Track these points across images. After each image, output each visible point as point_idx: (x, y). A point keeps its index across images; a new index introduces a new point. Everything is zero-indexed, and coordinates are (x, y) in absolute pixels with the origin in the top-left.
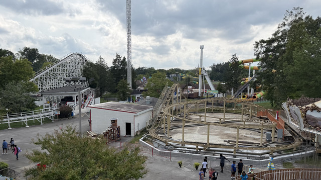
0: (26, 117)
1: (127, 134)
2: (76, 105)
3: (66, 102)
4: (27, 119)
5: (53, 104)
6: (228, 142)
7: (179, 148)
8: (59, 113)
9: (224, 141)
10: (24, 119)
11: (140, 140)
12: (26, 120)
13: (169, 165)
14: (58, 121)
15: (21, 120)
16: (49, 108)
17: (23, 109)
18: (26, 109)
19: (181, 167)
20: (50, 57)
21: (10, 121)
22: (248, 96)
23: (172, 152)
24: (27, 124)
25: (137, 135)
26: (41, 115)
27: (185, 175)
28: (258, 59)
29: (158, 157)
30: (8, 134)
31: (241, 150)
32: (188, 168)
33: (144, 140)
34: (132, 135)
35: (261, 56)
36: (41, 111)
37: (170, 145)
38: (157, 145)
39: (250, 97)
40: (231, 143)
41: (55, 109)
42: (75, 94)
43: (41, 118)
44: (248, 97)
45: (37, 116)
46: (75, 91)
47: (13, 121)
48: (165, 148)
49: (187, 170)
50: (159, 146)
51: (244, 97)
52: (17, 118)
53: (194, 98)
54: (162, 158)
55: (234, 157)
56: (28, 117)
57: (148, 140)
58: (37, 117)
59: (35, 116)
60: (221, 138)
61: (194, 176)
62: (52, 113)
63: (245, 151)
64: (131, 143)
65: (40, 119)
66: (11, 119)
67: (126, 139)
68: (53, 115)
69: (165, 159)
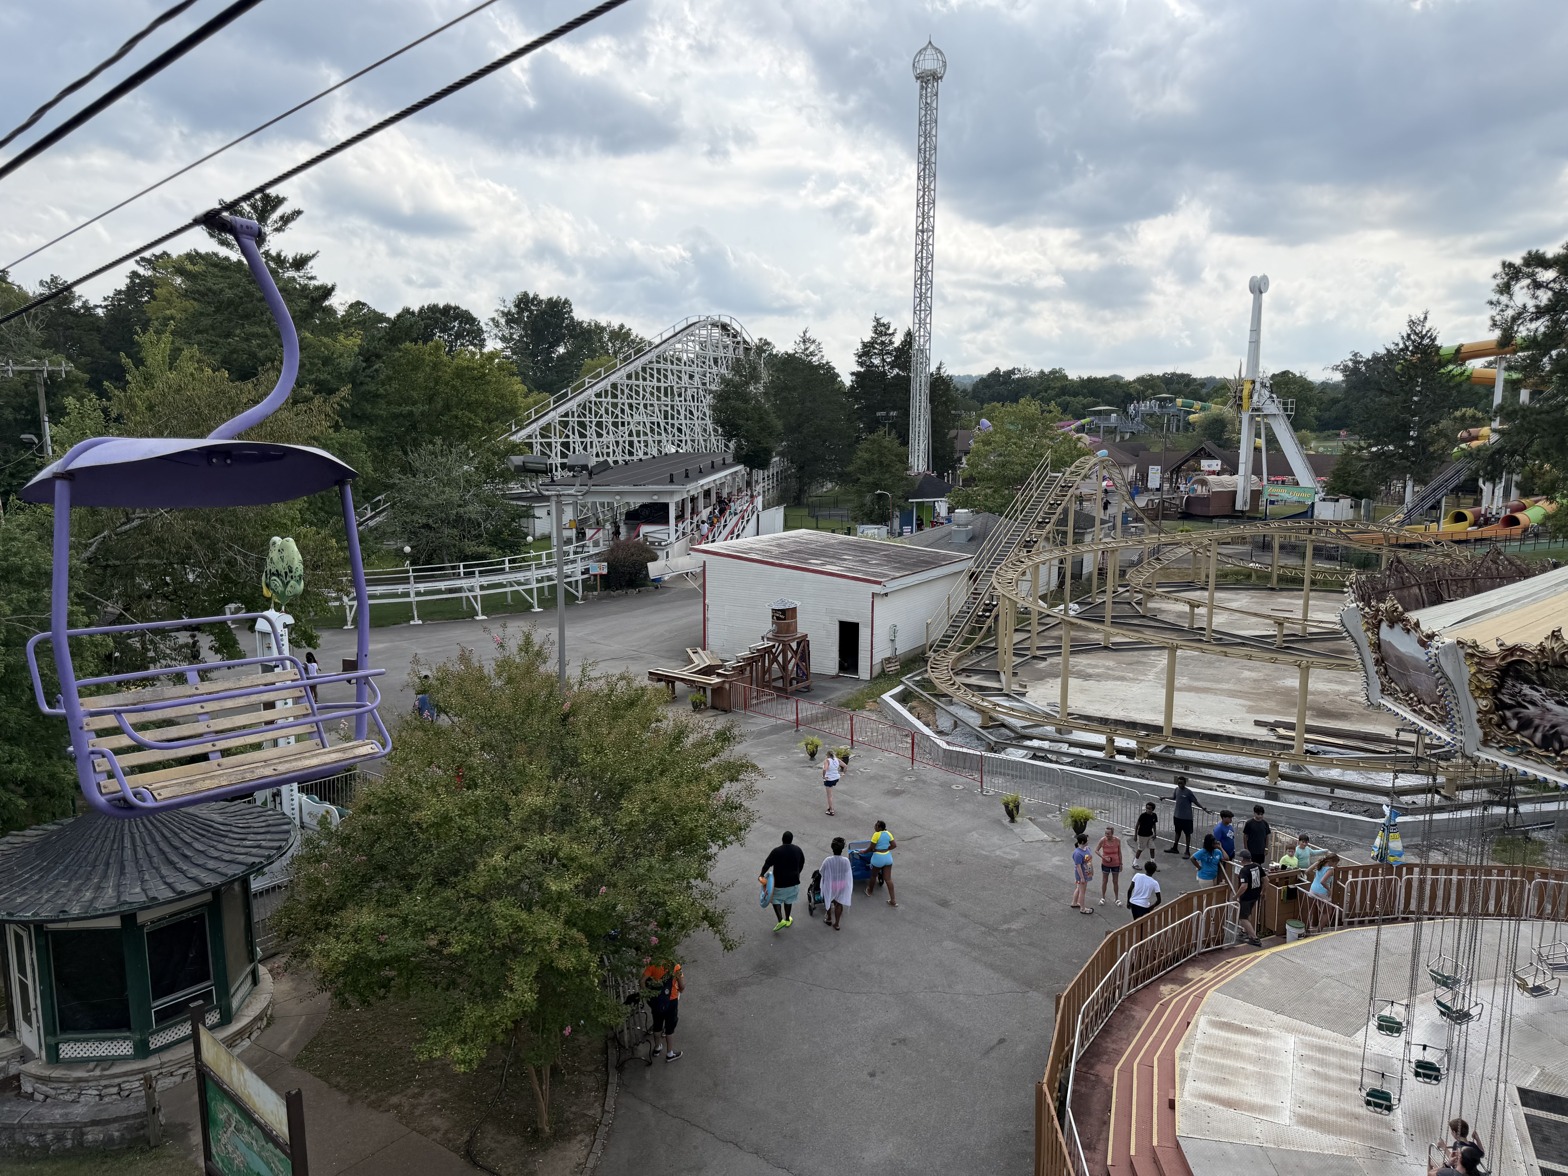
0: (478, 581)
1: (842, 668)
2: (673, 538)
3: (638, 526)
4: (482, 588)
5: (589, 533)
6: (1272, 727)
7: (1035, 743)
8: (601, 568)
9: (1258, 723)
10: (471, 589)
11: (886, 697)
12: (478, 592)
13: (969, 807)
14: (600, 598)
15: (459, 590)
16: (571, 548)
17: (471, 547)
18: (481, 549)
19: (1013, 820)
20: (621, 335)
21: (418, 594)
22: (1477, 516)
23: (1002, 756)
24: (478, 607)
25: (883, 674)
26: (534, 574)
27: (1017, 855)
28: (1506, 342)
29: (935, 774)
30: (405, 644)
31: (1311, 768)
32: (1042, 827)
33: (904, 698)
34: (864, 672)
35: (1523, 331)
36: (539, 557)
37: (1003, 725)
38: (945, 723)
39: (1487, 522)
40: (1281, 731)
41: (593, 551)
42: (672, 493)
43: (534, 585)
44: (1483, 521)
45: (520, 576)
46: (672, 481)
47: (427, 593)
48: (978, 738)
49: (1034, 832)
50: (956, 725)
51: (1460, 518)
52: (442, 585)
53: (1209, 518)
54: (952, 776)
55: (1269, 796)
56: (485, 580)
57: (918, 697)
58: (519, 583)
59: (512, 577)
60: (1251, 710)
61: (1056, 860)
62: (579, 567)
63: (1334, 774)
64: (846, 705)
65: (530, 592)
66: (422, 587)
67: (836, 689)
68: (580, 577)
69: (960, 781)
